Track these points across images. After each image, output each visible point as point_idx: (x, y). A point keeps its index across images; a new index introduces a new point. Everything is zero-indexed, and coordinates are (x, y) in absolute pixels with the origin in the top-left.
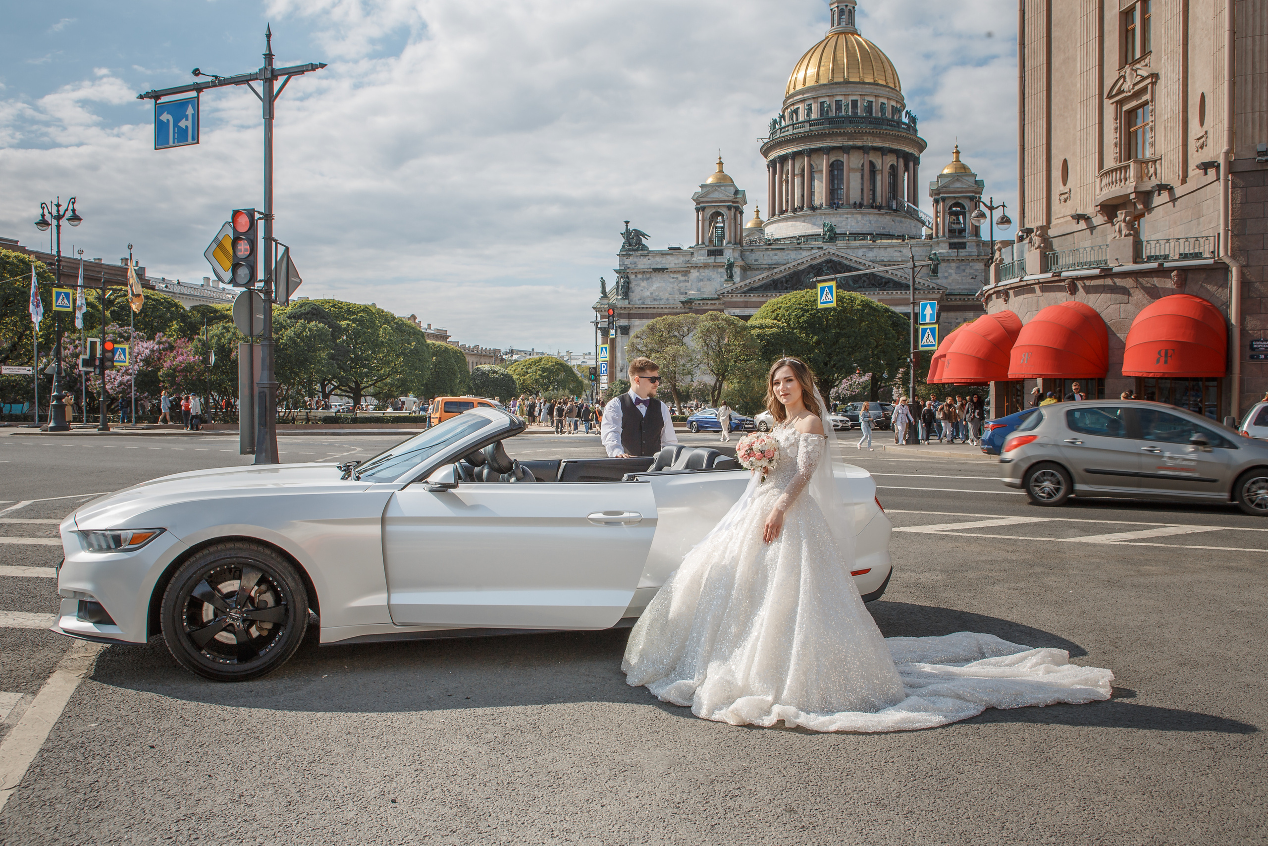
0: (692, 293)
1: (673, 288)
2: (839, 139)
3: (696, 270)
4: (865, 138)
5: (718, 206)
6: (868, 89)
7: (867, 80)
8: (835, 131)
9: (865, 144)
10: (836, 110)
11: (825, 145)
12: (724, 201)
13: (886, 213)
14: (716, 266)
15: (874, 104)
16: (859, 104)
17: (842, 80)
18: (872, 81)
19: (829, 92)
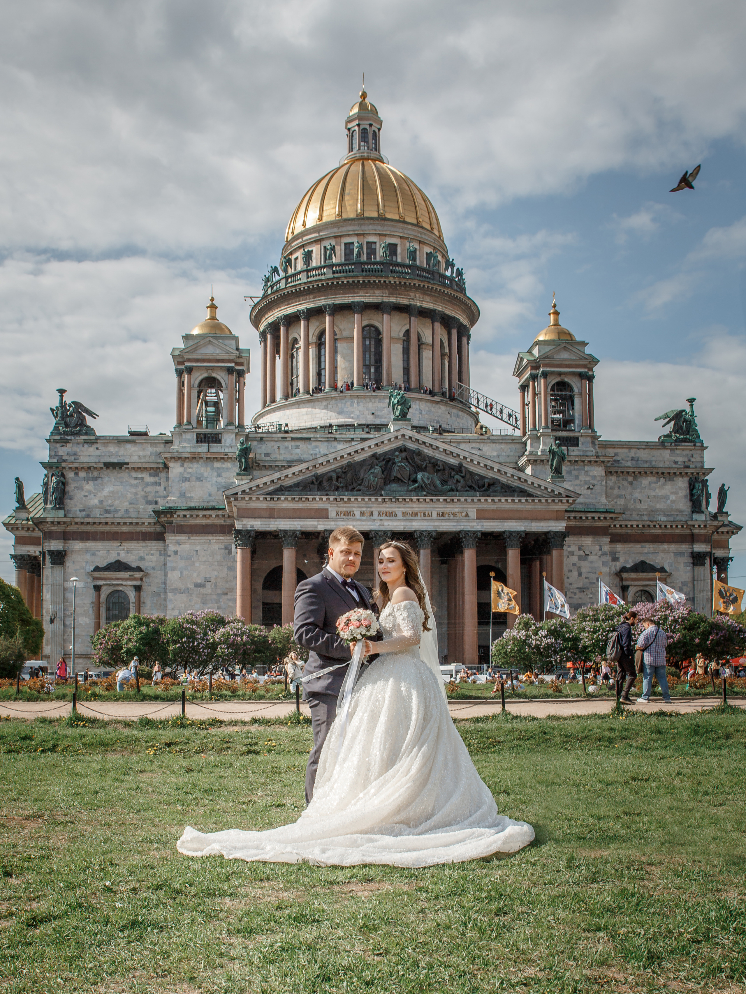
0: (173, 500)
1: (136, 494)
2: (377, 292)
3: (179, 464)
4: (412, 294)
5: (212, 368)
6: (411, 232)
7: (408, 220)
8: (372, 279)
9: (412, 302)
10: (369, 255)
11: (357, 299)
12: (223, 361)
13: (442, 401)
14: (211, 459)
15: (418, 253)
16: (399, 250)
17: (375, 215)
18: (415, 222)
19: (358, 229)
